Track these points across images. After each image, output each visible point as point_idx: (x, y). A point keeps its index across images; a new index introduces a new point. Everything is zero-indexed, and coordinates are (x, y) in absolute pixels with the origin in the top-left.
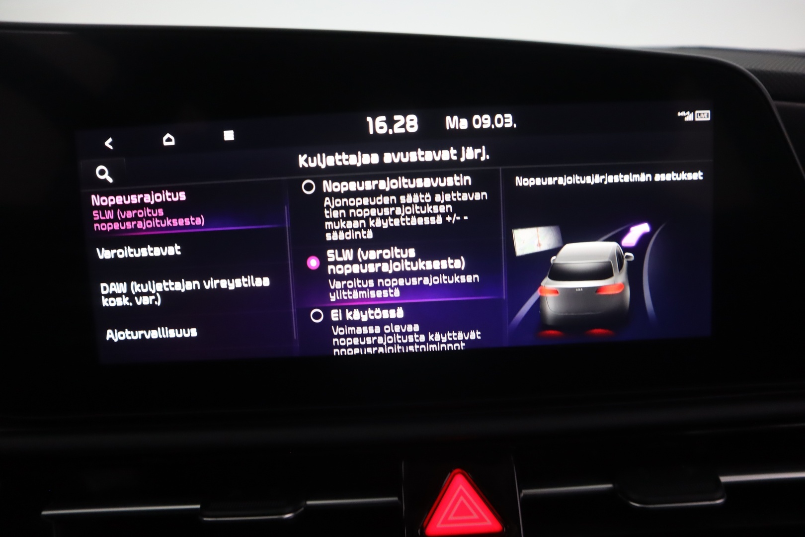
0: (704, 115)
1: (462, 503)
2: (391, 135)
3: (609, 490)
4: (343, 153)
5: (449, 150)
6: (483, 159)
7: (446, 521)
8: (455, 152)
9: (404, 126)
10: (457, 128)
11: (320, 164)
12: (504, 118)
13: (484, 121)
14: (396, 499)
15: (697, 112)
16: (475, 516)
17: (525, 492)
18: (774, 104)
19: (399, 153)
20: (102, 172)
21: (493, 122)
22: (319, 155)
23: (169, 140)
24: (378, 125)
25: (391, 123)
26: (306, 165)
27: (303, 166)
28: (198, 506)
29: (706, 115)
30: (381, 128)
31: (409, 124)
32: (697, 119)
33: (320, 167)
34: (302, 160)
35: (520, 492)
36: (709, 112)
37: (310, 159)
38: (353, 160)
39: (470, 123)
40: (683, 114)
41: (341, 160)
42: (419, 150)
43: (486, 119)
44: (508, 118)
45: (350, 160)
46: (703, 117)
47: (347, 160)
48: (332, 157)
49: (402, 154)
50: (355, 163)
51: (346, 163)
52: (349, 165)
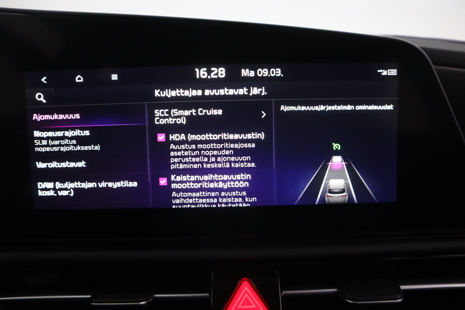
0: (393, 72)
1: (246, 298)
2: (209, 79)
3: (335, 291)
4: (181, 89)
5: (243, 89)
6: (263, 94)
7: (237, 308)
8: (247, 90)
9: (217, 74)
10: (248, 76)
11: (167, 95)
12: (276, 71)
13: (264, 72)
14: (208, 294)
15: (389, 70)
16: (254, 306)
17: (284, 292)
18: (434, 67)
20: (40, 97)
21: (269, 73)
22: (167, 90)
23: (79, 79)
24: (202, 73)
25: (209, 72)
26: (159, 96)
27: (157, 95)
28: (90, 296)
29: (394, 72)
30: (204, 75)
31: (220, 73)
32: (389, 74)
33: (167, 97)
34: (157, 93)
35: (281, 292)
36: (396, 70)
37: (161, 92)
38: (187, 93)
39: (256, 73)
40: (381, 71)
41: (179, 93)
42: (226, 88)
43: (265, 71)
44: (278, 71)
45: (185, 93)
46: (393, 73)
47: (183, 93)
48: (174, 91)
49: (215, 90)
50: (187, 95)
51: (183, 95)
52: (185, 96)
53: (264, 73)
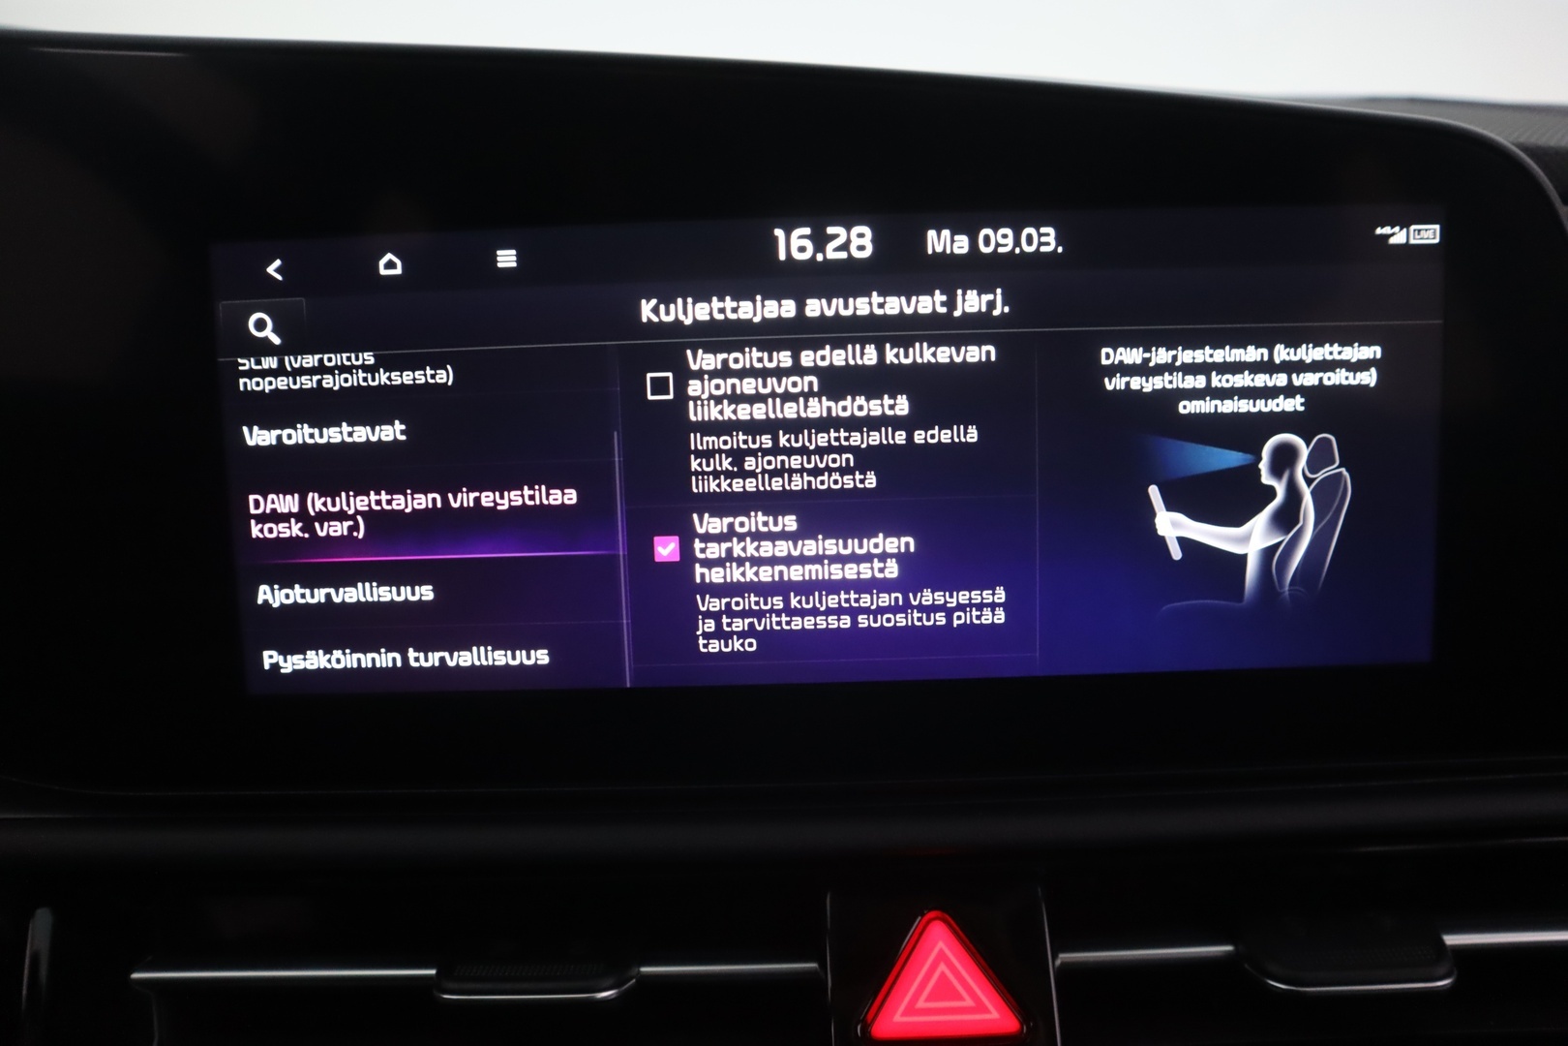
0: (1428, 234)
1: (943, 975)
2: (820, 262)
3: (1227, 955)
4: (728, 298)
5: (932, 295)
6: (996, 312)
7: (911, 1010)
8: (944, 298)
9: (845, 247)
10: (948, 251)
11: (681, 317)
12: (1040, 235)
13: (999, 240)
14: (813, 965)
15: (1413, 227)
16: (969, 1002)
17: (1064, 956)
19: (835, 301)
20: (260, 325)
21: (1017, 243)
22: (680, 301)
23: (390, 265)
24: (795, 244)
25: (820, 240)
26: (655, 319)
27: (649, 318)
28: (433, 972)
29: (1430, 234)
30: (802, 249)
31: (855, 242)
32: (1412, 241)
33: (682, 322)
34: (646, 310)
35: (1055, 957)
36: (1437, 227)
37: (662, 307)
38: (746, 310)
39: (974, 243)
40: (1387, 230)
41: (722, 311)
42: (875, 294)
43: (1005, 236)
44: (1048, 235)
45: (740, 310)
46: (1426, 237)
47: (735, 310)
48: (705, 305)
49: (841, 300)
50: (748, 316)
51: (732, 316)
52: (739, 320)
53: (1001, 241)
